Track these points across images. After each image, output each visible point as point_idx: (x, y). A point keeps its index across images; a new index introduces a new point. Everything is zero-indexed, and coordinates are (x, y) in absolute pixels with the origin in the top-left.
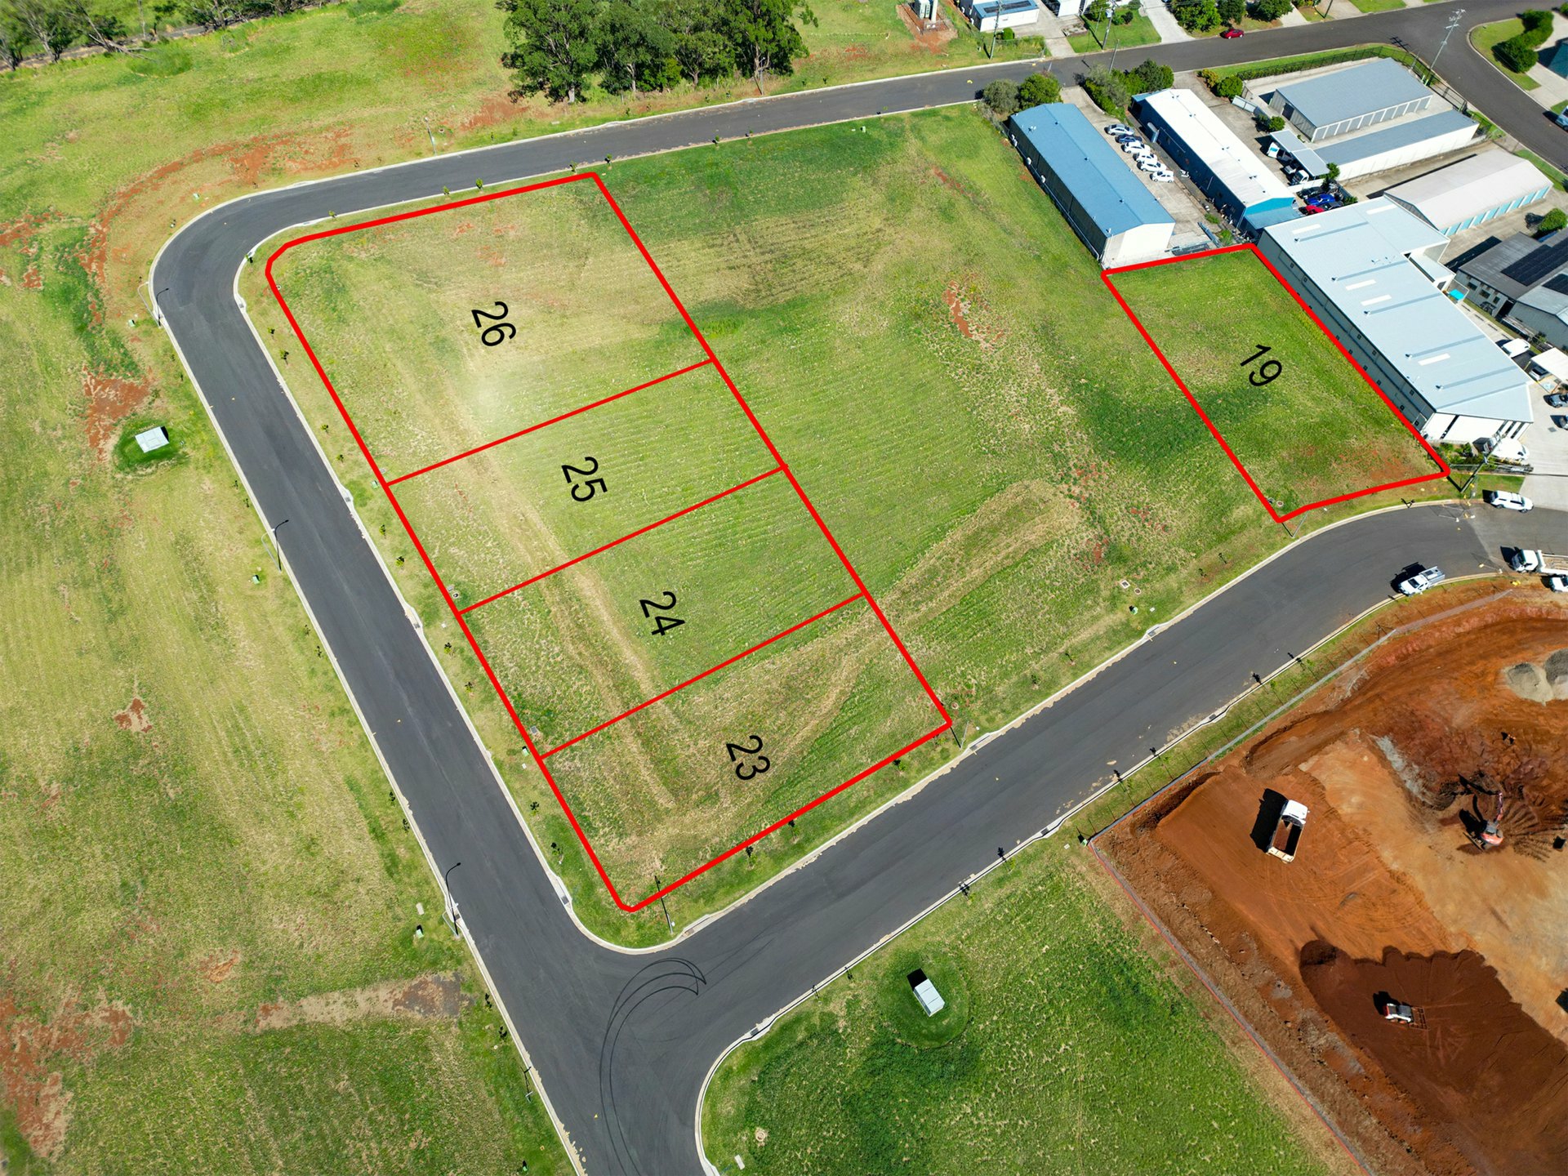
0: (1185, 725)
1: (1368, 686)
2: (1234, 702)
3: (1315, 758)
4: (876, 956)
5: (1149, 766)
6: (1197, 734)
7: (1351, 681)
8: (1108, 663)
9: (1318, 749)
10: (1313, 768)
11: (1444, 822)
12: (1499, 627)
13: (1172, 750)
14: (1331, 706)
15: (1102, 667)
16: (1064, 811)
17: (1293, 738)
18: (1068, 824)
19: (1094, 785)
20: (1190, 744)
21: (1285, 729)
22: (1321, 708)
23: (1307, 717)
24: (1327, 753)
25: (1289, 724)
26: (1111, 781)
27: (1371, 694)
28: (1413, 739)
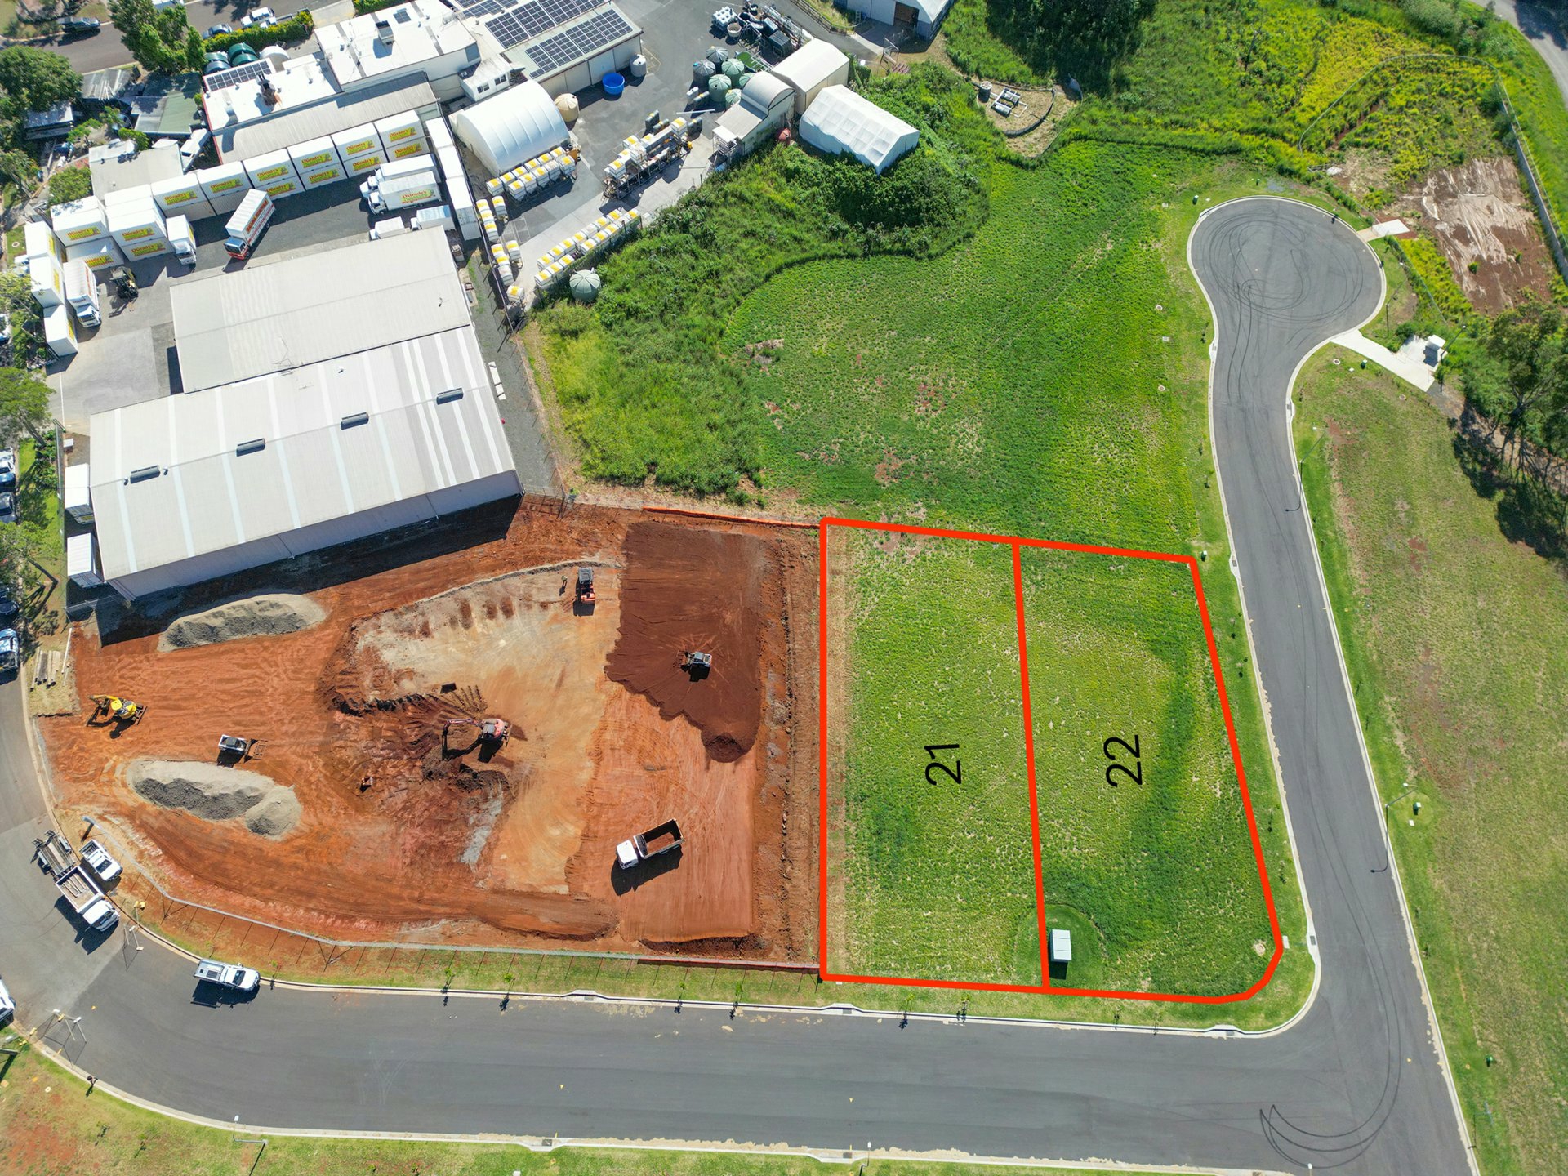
0: (624, 1011)
1: (417, 916)
2: (551, 998)
3: (545, 889)
4: (1083, 1018)
5: (697, 998)
6: (622, 993)
7: (425, 932)
8: (627, 1144)
9: (533, 895)
10: (558, 883)
11: (510, 764)
12: (220, 879)
13: (661, 996)
14: (473, 923)
15: (638, 1144)
16: (814, 1018)
17: (543, 920)
18: (820, 1001)
19: (763, 1020)
20: (638, 989)
21: (539, 934)
22: (484, 928)
23: (506, 929)
24: (531, 886)
25: (530, 937)
26: (745, 1012)
27: (422, 908)
28: (442, 843)
